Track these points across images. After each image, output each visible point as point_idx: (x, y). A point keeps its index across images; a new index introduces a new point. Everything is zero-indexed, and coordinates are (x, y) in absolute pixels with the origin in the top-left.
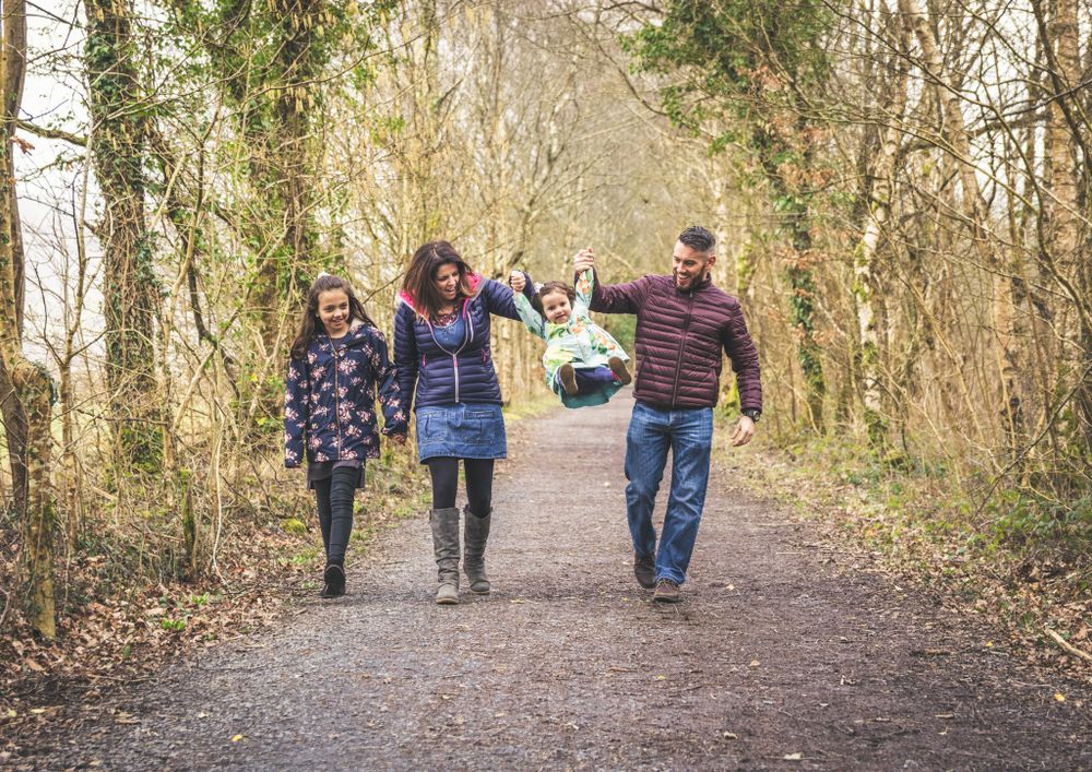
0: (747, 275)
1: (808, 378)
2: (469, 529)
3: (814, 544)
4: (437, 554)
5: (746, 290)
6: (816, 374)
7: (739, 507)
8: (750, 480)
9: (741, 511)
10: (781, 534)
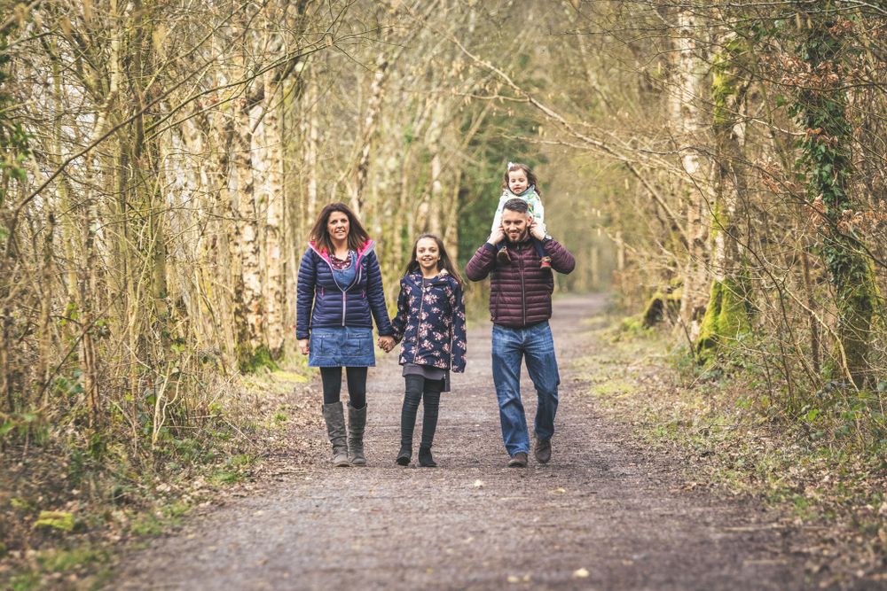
0: (731, 99)
1: (841, 288)
2: (351, 419)
3: (805, 550)
4: (330, 436)
5: (728, 126)
6: (855, 280)
7: (700, 510)
8: (730, 473)
9: (702, 515)
10: (759, 541)
